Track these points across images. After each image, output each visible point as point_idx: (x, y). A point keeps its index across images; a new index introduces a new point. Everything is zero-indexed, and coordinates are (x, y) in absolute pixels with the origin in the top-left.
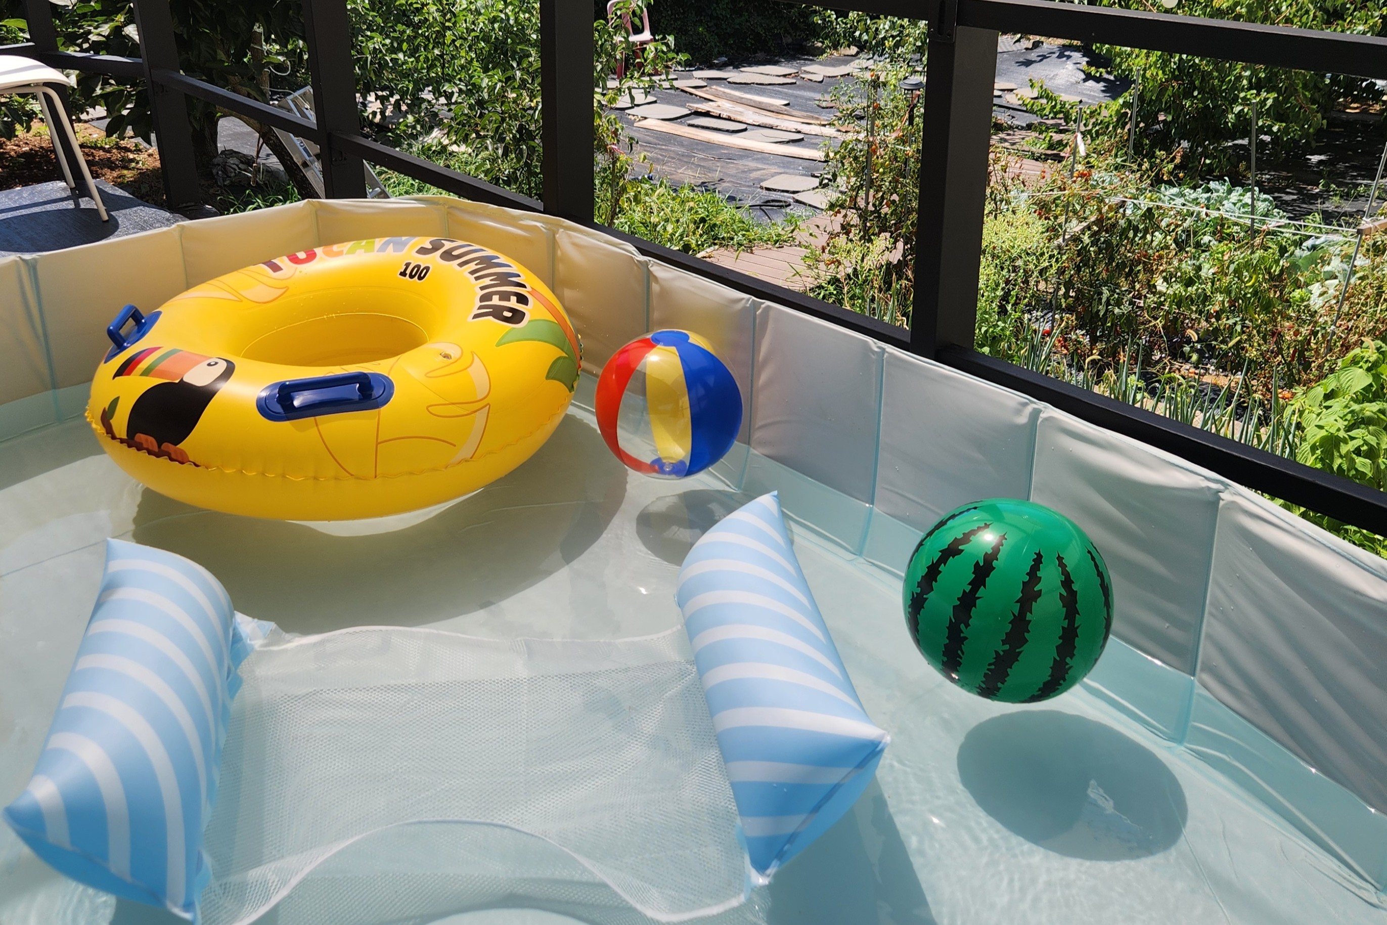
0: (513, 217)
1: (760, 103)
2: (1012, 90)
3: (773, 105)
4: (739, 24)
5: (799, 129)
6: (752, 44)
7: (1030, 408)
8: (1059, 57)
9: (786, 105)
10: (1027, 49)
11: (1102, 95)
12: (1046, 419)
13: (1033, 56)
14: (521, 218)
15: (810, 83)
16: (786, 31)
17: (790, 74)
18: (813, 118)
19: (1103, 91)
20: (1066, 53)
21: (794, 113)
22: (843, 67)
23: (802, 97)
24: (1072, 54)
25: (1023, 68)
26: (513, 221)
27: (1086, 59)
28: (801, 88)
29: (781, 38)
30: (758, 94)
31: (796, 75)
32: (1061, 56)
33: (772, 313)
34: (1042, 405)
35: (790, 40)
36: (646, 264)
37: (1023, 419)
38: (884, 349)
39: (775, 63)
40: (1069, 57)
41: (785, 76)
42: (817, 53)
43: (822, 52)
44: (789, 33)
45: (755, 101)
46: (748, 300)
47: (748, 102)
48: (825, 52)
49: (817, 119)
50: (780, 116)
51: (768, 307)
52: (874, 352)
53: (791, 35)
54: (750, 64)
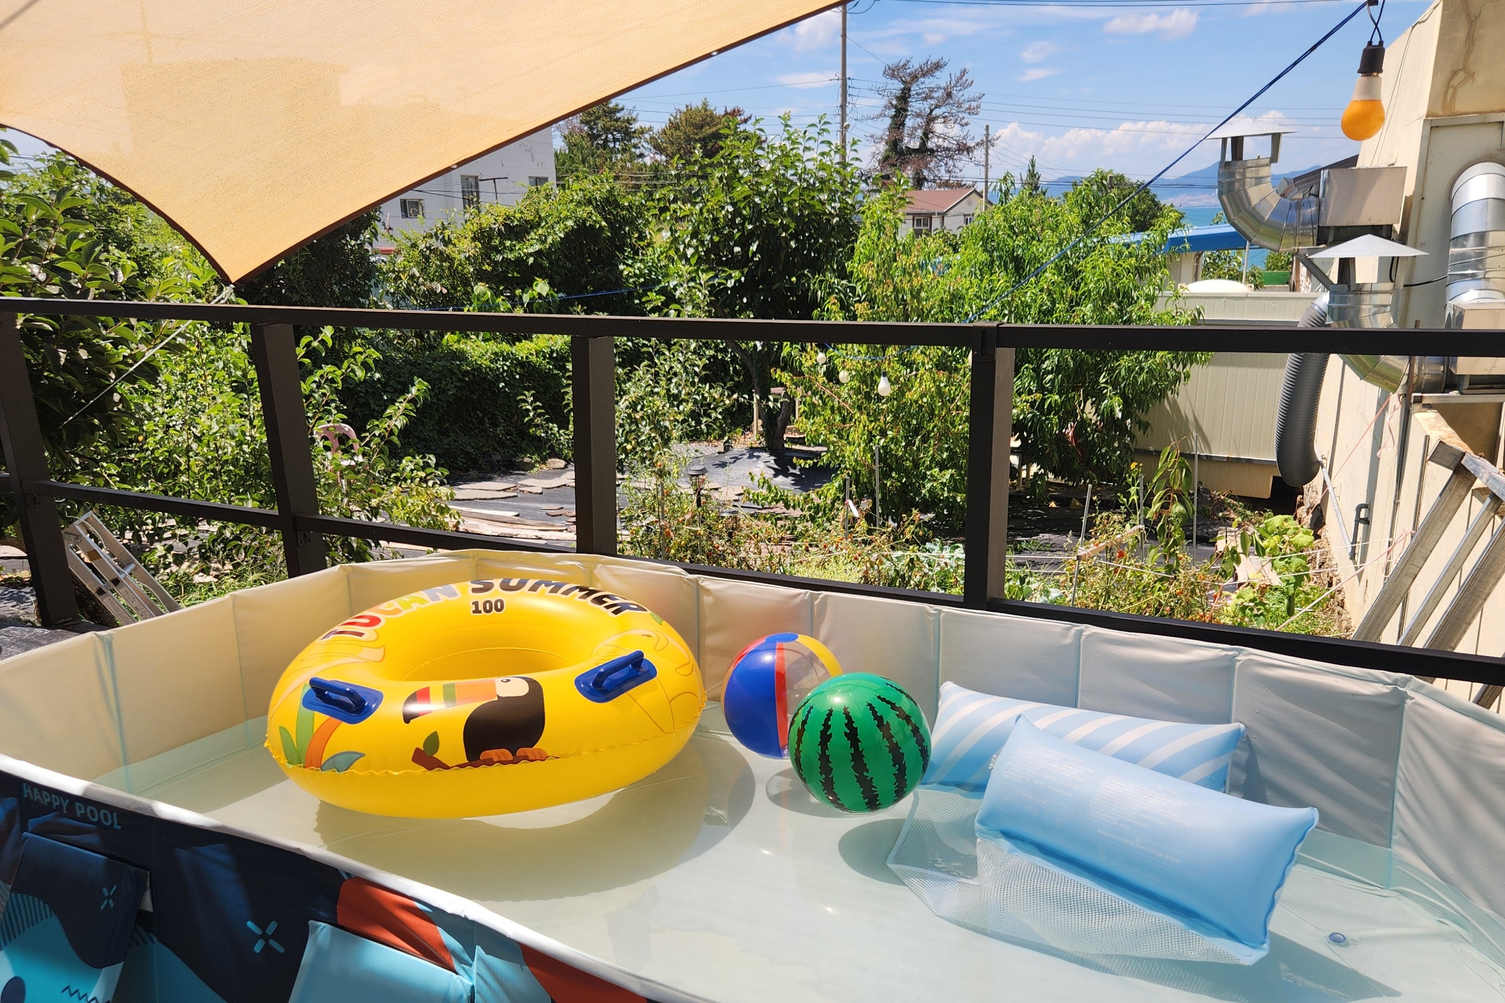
0: (549, 560)
1: (490, 515)
2: (716, 489)
3: (504, 517)
4: (448, 444)
5: (539, 536)
6: (464, 463)
7: (1073, 630)
8: (750, 457)
9: (518, 515)
10: (719, 453)
11: (793, 488)
12: (1089, 636)
13: (727, 458)
14: (557, 560)
15: (532, 495)
16: (494, 449)
17: (509, 489)
18: (547, 525)
19: (793, 484)
20: (756, 454)
21: (528, 522)
22: (556, 479)
23: (529, 508)
24: (761, 454)
25: (720, 469)
26: (550, 564)
27: (773, 458)
28: (523, 500)
29: (490, 456)
30: (485, 508)
31: (515, 489)
32: (751, 456)
33: (829, 601)
34: (1083, 626)
35: (499, 457)
36: (697, 581)
37: (1069, 640)
38: (940, 611)
39: (490, 479)
40: (758, 457)
41: (504, 490)
42: (526, 468)
43: (532, 466)
44: (497, 451)
45: (485, 515)
46: (806, 594)
47: (479, 516)
48: (535, 467)
49: (552, 525)
50: (515, 526)
51: (826, 596)
52: (930, 614)
53: (500, 453)
54: (466, 481)
